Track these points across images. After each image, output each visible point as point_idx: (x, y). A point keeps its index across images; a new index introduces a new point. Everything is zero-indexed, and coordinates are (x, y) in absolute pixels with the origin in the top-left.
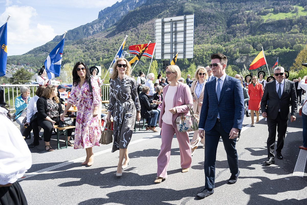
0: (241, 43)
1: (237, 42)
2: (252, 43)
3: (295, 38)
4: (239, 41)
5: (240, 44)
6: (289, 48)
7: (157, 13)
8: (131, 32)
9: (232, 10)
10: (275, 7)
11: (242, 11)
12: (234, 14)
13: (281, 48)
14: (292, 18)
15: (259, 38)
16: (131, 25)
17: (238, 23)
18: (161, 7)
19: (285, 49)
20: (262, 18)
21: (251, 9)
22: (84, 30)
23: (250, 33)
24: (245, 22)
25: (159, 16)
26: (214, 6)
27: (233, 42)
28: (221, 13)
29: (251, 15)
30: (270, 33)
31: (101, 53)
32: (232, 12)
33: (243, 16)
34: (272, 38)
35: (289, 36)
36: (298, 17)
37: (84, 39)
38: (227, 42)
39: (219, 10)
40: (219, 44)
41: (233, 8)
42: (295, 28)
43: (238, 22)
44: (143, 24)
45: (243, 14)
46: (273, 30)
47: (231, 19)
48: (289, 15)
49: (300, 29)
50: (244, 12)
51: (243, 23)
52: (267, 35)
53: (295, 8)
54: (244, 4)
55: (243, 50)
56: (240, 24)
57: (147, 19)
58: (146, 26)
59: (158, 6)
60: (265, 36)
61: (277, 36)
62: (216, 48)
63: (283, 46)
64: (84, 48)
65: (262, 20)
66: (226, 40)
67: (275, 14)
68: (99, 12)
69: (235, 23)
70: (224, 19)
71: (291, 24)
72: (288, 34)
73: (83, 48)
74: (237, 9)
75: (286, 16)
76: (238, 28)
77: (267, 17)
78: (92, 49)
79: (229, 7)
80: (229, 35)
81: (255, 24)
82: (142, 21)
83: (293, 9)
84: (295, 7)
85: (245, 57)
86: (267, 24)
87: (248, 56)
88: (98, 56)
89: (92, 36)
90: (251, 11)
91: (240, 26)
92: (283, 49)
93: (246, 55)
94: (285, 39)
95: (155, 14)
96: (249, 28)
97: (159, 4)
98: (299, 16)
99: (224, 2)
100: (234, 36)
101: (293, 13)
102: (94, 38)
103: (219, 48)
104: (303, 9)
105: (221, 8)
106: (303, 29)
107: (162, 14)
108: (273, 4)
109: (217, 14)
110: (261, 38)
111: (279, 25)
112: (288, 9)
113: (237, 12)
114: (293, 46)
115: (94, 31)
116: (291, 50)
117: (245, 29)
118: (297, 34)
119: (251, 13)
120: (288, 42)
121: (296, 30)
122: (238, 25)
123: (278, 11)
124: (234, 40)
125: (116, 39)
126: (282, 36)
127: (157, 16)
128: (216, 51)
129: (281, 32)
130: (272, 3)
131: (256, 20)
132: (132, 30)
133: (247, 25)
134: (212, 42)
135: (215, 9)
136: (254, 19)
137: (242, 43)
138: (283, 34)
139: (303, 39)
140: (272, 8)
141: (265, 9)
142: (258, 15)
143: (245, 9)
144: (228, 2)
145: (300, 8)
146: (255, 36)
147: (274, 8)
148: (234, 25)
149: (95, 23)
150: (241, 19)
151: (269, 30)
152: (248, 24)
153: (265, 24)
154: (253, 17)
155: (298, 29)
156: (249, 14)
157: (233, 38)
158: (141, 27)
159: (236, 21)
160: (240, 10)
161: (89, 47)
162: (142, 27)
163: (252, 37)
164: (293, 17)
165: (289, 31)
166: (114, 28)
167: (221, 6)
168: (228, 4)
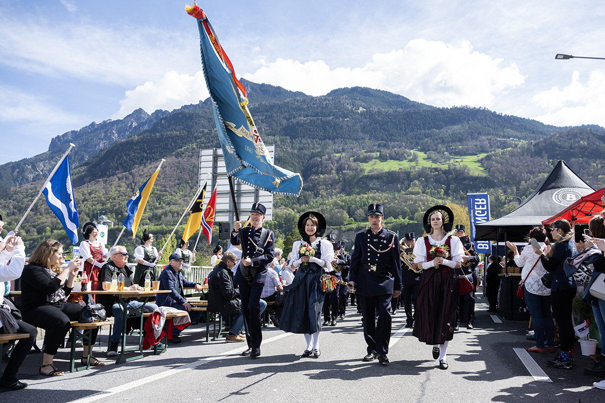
0: (328, 207)
1: (320, 204)
2: (346, 208)
3: (415, 202)
4: (325, 204)
5: (327, 209)
6: (407, 217)
7: (173, 148)
8: (119, 180)
9: (312, 151)
10: (382, 150)
11: (328, 153)
12: (315, 158)
13: (396, 217)
14: (409, 170)
15: (358, 199)
16: (120, 167)
17: (323, 173)
18: (181, 138)
19: (401, 220)
20: (362, 167)
21: (343, 150)
22: (13, 172)
23: (343, 190)
24: (334, 171)
25: (178, 153)
26: (279, 143)
27: (314, 205)
28: (291, 155)
29: (343, 161)
30: (375, 193)
31: (50, 219)
32: (312, 154)
33: (330, 162)
34: (380, 200)
35: (407, 198)
36: (418, 168)
37: (12, 189)
38: (304, 205)
39: (289, 149)
40: (290, 208)
41: (312, 147)
42: (415, 185)
43: (322, 171)
44: (145, 165)
45: (330, 158)
46: (380, 186)
47: (310, 166)
48: (405, 165)
49: (423, 187)
50: (332, 156)
51: (330, 173)
52: (371, 195)
53: (412, 154)
54: (331, 142)
55: (332, 219)
56: (326, 175)
57: (153, 158)
58: (150, 170)
59: (176, 136)
60: (368, 197)
61: (388, 197)
62: (283, 214)
63: (399, 215)
64: (11, 207)
65: (362, 170)
66: (301, 201)
67: (382, 162)
68: (53, 139)
69: (317, 173)
70: (297, 164)
71: (408, 179)
72: (405, 194)
73: (8, 207)
74: (319, 150)
75: (400, 165)
76: (321, 181)
77: (370, 165)
79: (305, 145)
80: (306, 193)
81: (351, 176)
82: (143, 160)
83: (410, 155)
84: (412, 151)
85: (336, 232)
86: (371, 178)
87: (340, 230)
88: (43, 223)
89: (32, 184)
90: (344, 154)
91: (325, 178)
92: (399, 219)
93: (337, 229)
94: (400, 203)
95: (169, 149)
96: (340, 181)
97: (178, 133)
98: (420, 167)
99: (298, 137)
100: (316, 195)
101: (411, 161)
102: (36, 188)
103: (289, 214)
104: (425, 156)
105: (292, 147)
106: (427, 188)
107: (182, 149)
108: (379, 146)
109: (286, 155)
110: (361, 199)
111: (389, 179)
112: (403, 154)
113: (320, 155)
114: (413, 214)
115: (38, 175)
116: (411, 222)
117: (333, 183)
118: (419, 195)
119: (343, 157)
120: (406, 207)
121: (417, 189)
122: (321, 176)
123: (386, 156)
124: (316, 202)
125: (85, 192)
126: (395, 198)
127: (174, 153)
128: (283, 220)
129: (393, 190)
130: (377, 144)
131: (352, 170)
132: (120, 175)
133: (337, 177)
134: (277, 203)
135: (281, 148)
136: (349, 168)
137: (330, 207)
138: (396, 195)
139: (429, 203)
140: (378, 151)
141: (365, 152)
142: (355, 161)
143: (333, 151)
144: (304, 137)
145: (421, 155)
146: (352, 196)
147: (380, 152)
148: (314, 176)
149: (42, 159)
150: (326, 167)
151: (375, 186)
152: (339, 176)
153: (367, 177)
154: (346, 164)
155: (420, 187)
156: (340, 158)
157: (314, 198)
158: (140, 171)
159: (318, 169)
160: (325, 152)
161: (24, 206)
162: (143, 171)
163: (346, 197)
164: (411, 169)
165: (405, 191)
166: (81, 170)
167: (292, 142)
168: (304, 141)
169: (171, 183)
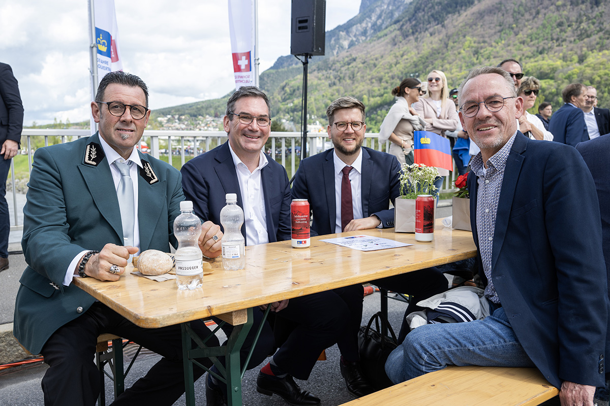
8: (431, 35)
16: (432, 19)
31: (366, 87)
44: (459, 13)
58: (466, 18)
64: (332, 77)
73: (329, 78)
78: (347, 78)
82: (457, 7)
88: (360, 92)
89: (347, 52)
102: (351, 55)
115: (352, 41)
125: (398, 54)
132: (431, 30)
149: (354, 23)
158: (454, 21)
161: (342, 75)
162: (457, 21)
169: (490, 31)
